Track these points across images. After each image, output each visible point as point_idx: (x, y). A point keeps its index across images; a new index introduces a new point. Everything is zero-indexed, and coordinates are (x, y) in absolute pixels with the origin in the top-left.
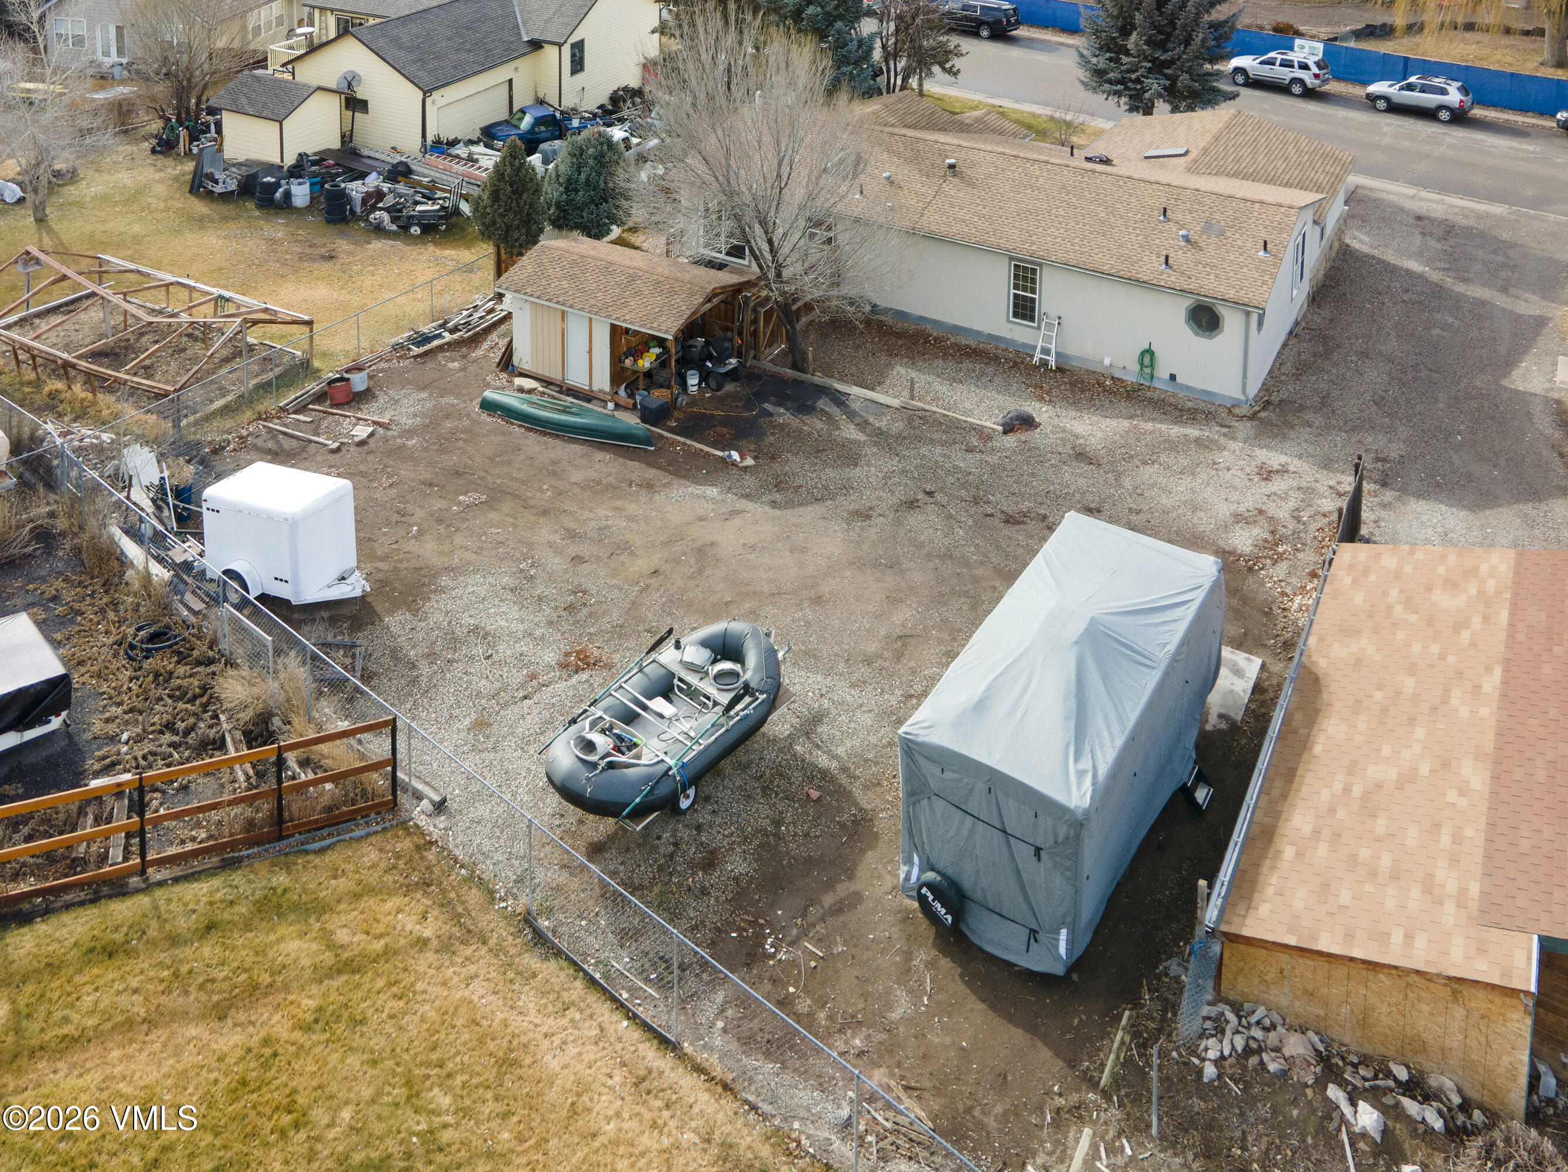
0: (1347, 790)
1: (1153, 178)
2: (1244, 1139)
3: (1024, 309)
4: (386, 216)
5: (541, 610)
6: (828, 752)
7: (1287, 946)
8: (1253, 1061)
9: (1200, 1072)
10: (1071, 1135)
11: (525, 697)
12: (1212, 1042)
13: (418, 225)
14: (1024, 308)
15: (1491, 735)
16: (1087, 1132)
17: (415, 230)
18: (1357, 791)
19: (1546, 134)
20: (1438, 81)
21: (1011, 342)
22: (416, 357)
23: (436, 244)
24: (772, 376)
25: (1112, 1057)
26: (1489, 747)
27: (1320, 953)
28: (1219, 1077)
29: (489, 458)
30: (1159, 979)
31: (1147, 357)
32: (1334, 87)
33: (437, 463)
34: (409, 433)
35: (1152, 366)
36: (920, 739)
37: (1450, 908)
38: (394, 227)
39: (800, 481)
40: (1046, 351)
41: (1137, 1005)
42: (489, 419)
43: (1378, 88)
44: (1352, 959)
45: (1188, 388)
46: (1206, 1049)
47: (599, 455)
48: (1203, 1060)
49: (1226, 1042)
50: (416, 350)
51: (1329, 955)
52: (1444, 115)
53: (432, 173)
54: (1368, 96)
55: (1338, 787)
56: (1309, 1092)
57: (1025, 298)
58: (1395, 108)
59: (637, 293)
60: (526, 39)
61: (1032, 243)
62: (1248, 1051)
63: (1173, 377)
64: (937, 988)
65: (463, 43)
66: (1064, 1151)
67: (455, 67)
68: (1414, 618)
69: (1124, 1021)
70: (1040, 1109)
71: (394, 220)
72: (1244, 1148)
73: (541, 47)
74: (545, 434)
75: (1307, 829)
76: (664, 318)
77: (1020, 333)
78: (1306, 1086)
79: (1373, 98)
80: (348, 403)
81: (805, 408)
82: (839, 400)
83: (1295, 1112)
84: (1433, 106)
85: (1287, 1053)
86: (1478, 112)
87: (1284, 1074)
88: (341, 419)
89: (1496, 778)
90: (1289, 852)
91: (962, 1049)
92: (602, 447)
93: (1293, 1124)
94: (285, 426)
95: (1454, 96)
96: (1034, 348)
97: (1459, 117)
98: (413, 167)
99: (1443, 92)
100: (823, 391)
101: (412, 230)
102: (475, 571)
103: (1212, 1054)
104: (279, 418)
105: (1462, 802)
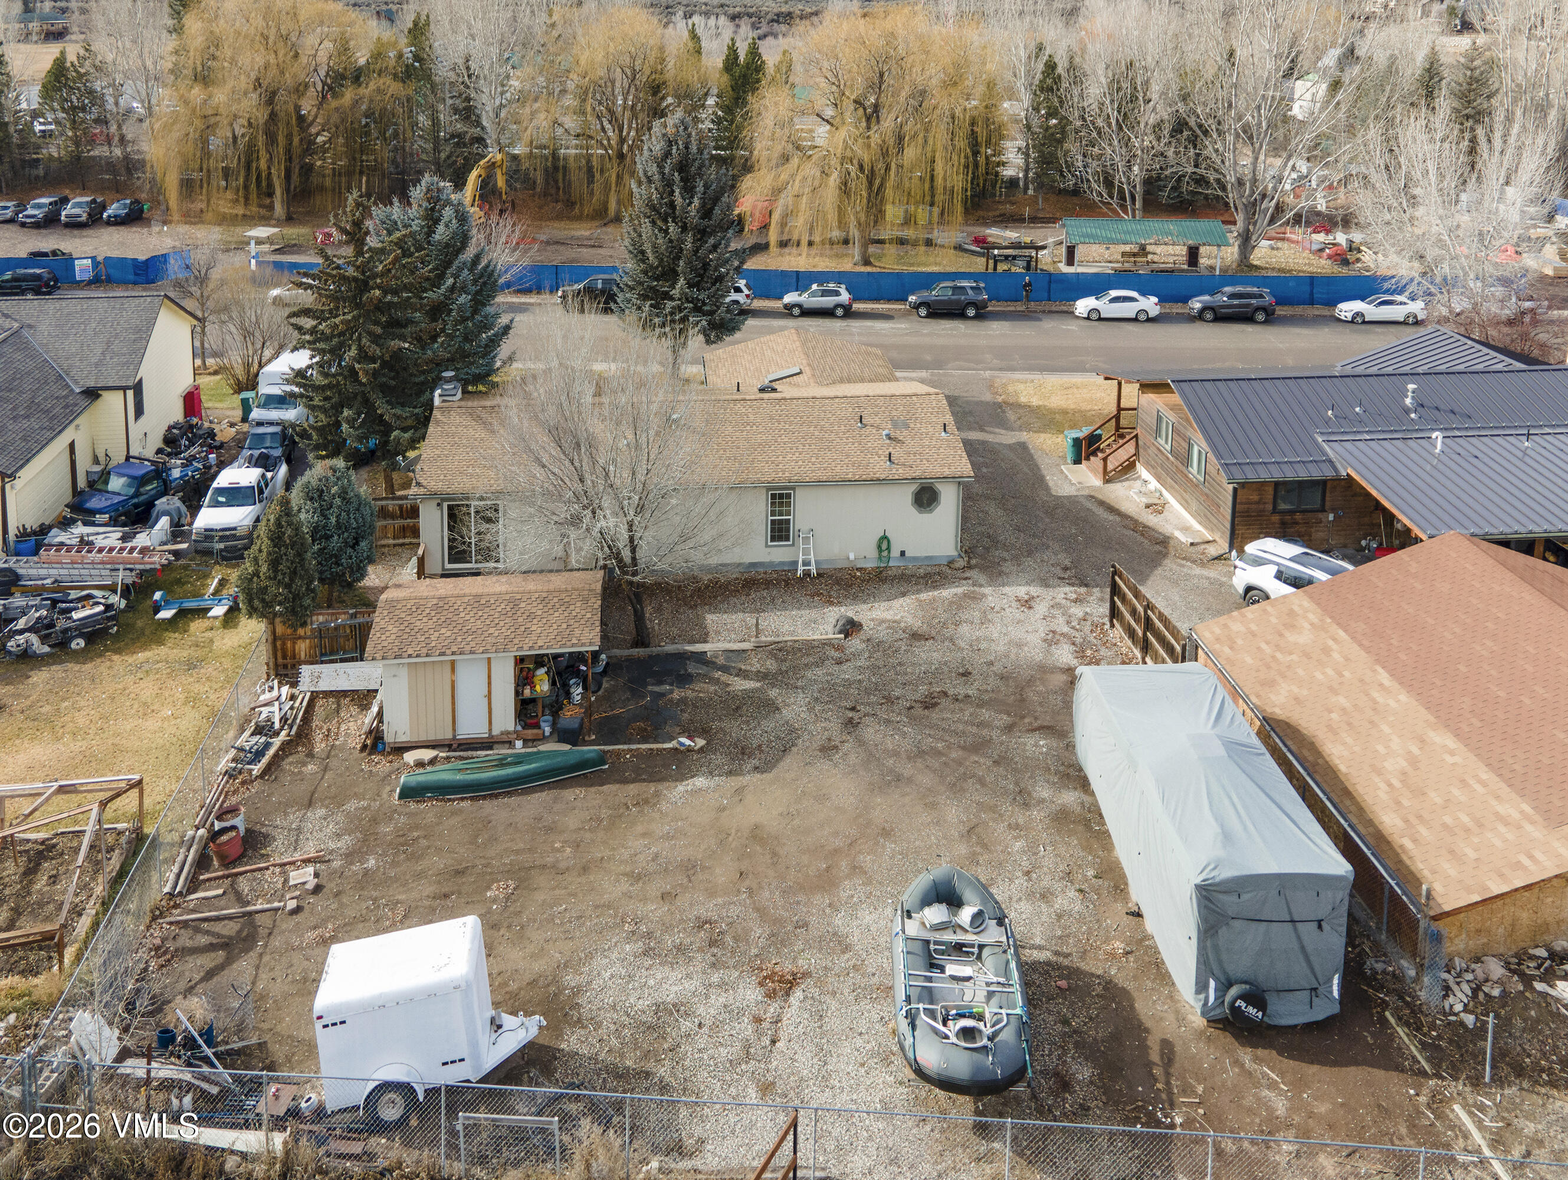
0: (1390, 785)
1: (832, 394)
2: (1524, 1050)
3: (780, 532)
4: (34, 639)
5: (691, 959)
6: (1033, 947)
7: (1477, 903)
8: (1481, 996)
9: (1462, 1024)
10: (1451, 1116)
11: (774, 1042)
12: (1451, 999)
13: (81, 635)
14: (780, 530)
15: (1423, 711)
16: (1457, 1107)
17: (78, 643)
18: (1396, 783)
19: (905, 314)
20: (832, 286)
21: (771, 563)
22: (261, 776)
23: (118, 651)
24: (627, 660)
25: (1413, 1048)
26: (1432, 719)
27: (1497, 897)
28: (1477, 1018)
29: (471, 843)
30: (1376, 979)
31: (884, 543)
32: (758, 304)
33: (422, 871)
34: (350, 856)
35: (888, 549)
36: (1217, 880)
37: (1528, 827)
38: (46, 649)
39: (755, 743)
40: (806, 563)
41: (1385, 1005)
42: (423, 806)
43: (790, 298)
44: (1516, 890)
45: (915, 559)
46: (1451, 1006)
47: (570, 794)
48: (1456, 1015)
49: (1459, 994)
50: (257, 769)
51: (1502, 895)
52: (840, 312)
53: (52, 572)
54: (786, 306)
55: (1382, 785)
56: (1527, 994)
57: (781, 522)
58: (808, 313)
59: (531, 616)
60: (78, 390)
61: (784, 472)
62: (1475, 991)
63: (903, 553)
64: (1281, 1074)
65: (14, 409)
66: (1460, 1130)
67: (24, 439)
68: (1294, 657)
69: (1392, 1020)
70: (1419, 1113)
71: (44, 639)
72: (1529, 1056)
73: (98, 396)
74: (496, 796)
75: (1399, 823)
76: (577, 632)
77: (779, 554)
78: (1522, 993)
79: (789, 307)
80: (242, 856)
81: (684, 680)
82: (700, 658)
83: (1533, 1013)
84: (831, 306)
85: (1495, 978)
86: (856, 306)
87: (1505, 994)
88: (258, 875)
89: (1457, 736)
90: (1407, 843)
91: (1342, 1105)
92: (562, 785)
93: (1538, 1021)
94: (194, 911)
95: (845, 297)
96: (796, 563)
97: (848, 313)
98: (21, 571)
99: (837, 293)
100: (683, 657)
101: (73, 645)
102: (590, 956)
103: (1458, 1007)
104: (176, 906)
105: (1457, 759)
